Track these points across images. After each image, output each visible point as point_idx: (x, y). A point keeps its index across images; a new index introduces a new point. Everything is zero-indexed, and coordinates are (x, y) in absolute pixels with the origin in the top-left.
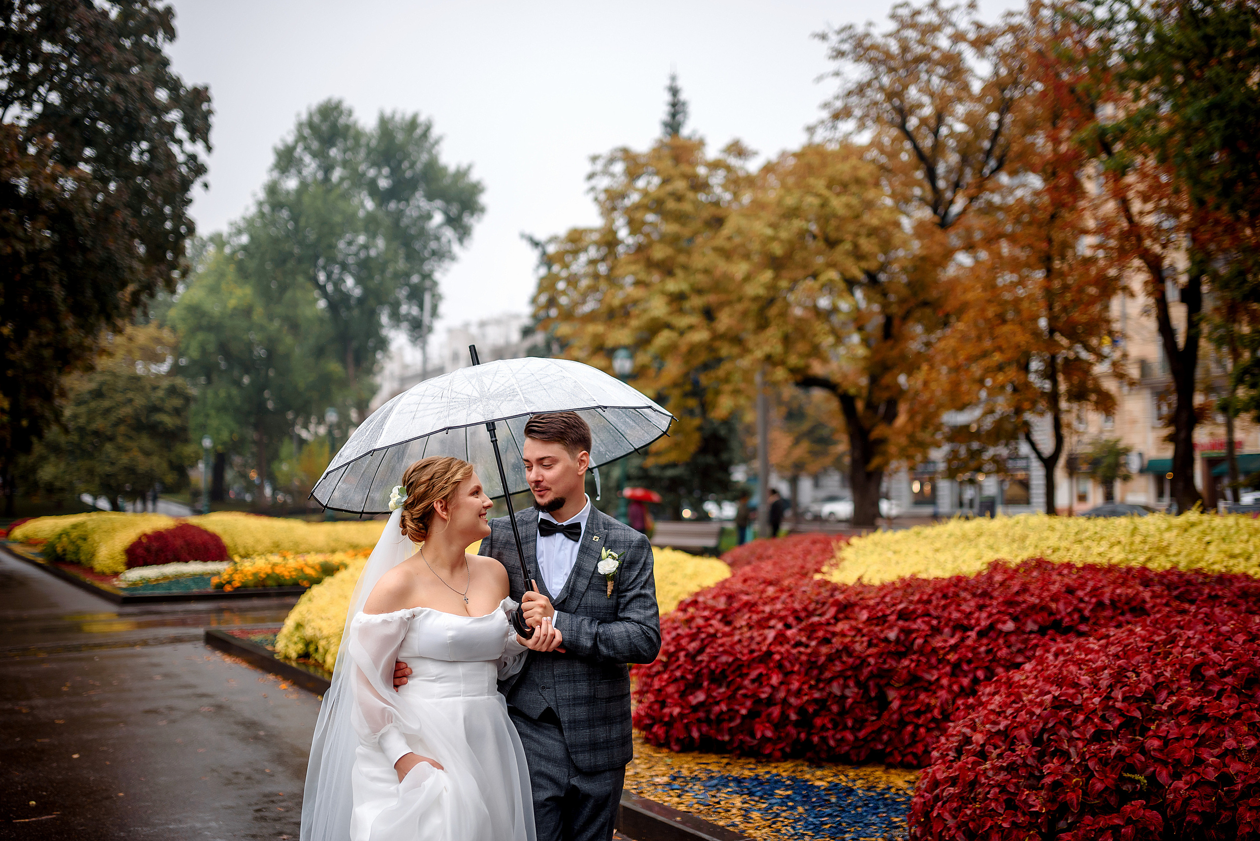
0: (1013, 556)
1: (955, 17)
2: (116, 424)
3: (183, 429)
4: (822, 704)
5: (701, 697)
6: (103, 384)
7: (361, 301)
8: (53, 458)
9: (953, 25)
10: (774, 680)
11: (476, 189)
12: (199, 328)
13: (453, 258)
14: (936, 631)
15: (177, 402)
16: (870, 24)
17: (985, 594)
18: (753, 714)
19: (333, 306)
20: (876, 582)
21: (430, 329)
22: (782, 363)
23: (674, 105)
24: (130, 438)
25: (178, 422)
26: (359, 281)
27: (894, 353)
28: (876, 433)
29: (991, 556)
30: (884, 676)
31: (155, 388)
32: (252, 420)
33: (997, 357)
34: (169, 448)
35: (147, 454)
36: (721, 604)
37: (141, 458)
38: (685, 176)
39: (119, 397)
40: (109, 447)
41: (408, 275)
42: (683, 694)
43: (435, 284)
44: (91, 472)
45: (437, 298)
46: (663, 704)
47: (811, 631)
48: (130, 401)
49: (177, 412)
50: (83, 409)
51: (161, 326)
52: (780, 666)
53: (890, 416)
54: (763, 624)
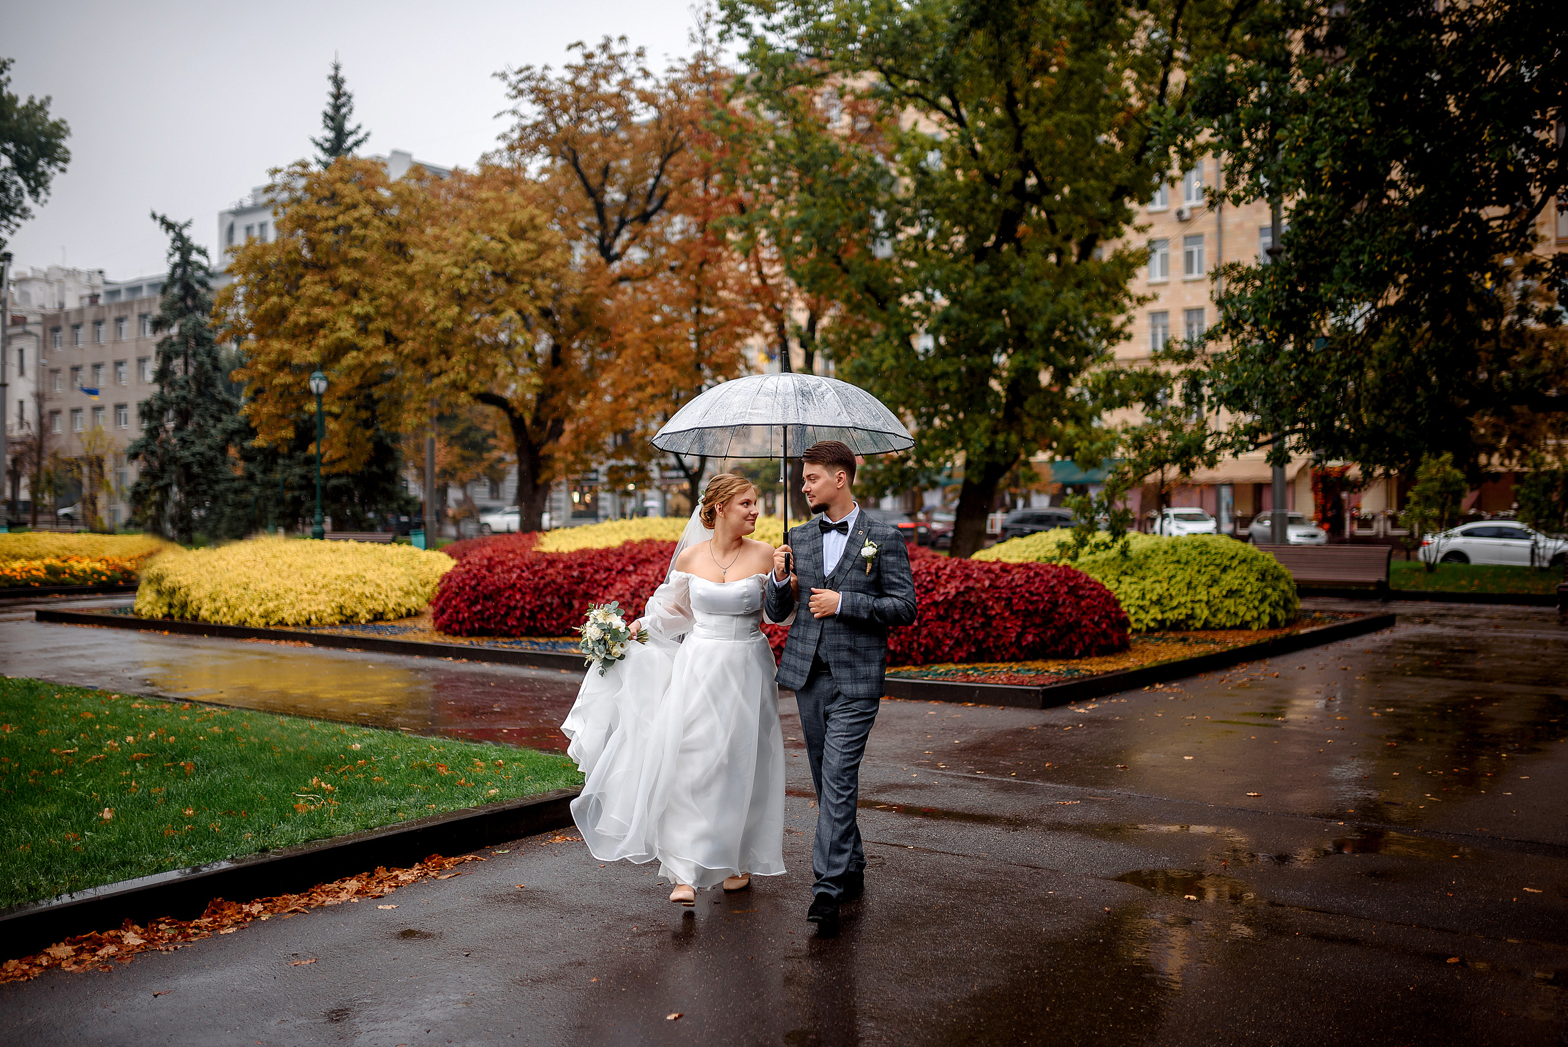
0: (636, 537)
1: (625, 63)
4: (541, 608)
5: (479, 607)
9: (621, 70)
10: (518, 597)
11: (59, 130)
13: (25, 213)
14: (597, 572)
16: (546, 68)
17: (621, 555)
18: (507, 614)
20: (566, 551)
22: (465, 388)
23: (337, 97)
27: (563, 379)
28: (544, 451)
29: (625, 538)
30: (572, 594)
33: (650, 390)
36: (485, 562)
38: (368, 201)
42: (469, 607)
46: (458, 613)
47: (535, 573)
52: (520, 590)
53: (557, 432)
54: (510, 571)
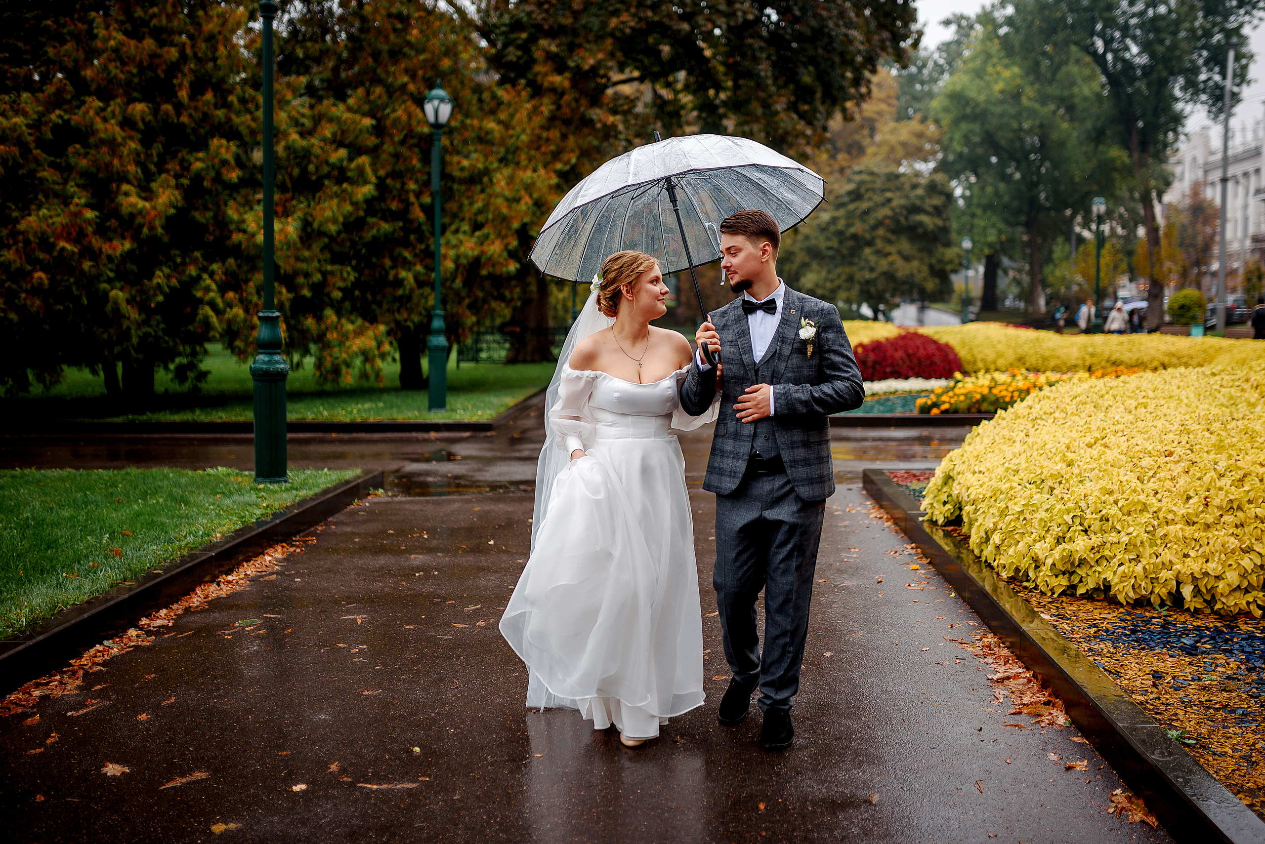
2: (874, 228)
3: (945, 230)
6: (861, 183)
7: (1147, 70)
8: (815, 265)
12: (964, 117)
15: (937, 201)
19: (1114, 80)
21: (1236, 98)
24: (890, 242)
25: (940, 223)
26: (1146, 47)
31: (915, 186)
32: (1023, 218)
34: (930, 253)
35: (907, 259)
37: (900, 263)
39: (878, 198)
40: (867, 251)
41: (1208, 34)
43: (1243, 40)
44: (851, 279)
45: (1244, 58)
48: (889, 200)
49: (938, 211)
50: (841, 213)
51: (924, 120)
